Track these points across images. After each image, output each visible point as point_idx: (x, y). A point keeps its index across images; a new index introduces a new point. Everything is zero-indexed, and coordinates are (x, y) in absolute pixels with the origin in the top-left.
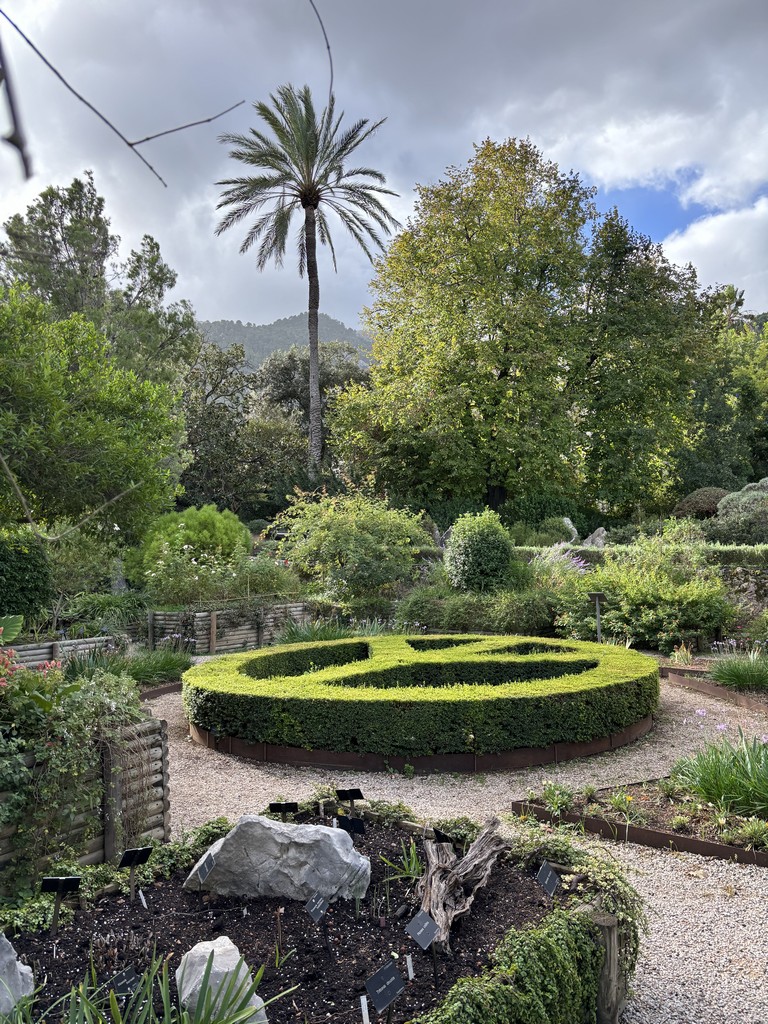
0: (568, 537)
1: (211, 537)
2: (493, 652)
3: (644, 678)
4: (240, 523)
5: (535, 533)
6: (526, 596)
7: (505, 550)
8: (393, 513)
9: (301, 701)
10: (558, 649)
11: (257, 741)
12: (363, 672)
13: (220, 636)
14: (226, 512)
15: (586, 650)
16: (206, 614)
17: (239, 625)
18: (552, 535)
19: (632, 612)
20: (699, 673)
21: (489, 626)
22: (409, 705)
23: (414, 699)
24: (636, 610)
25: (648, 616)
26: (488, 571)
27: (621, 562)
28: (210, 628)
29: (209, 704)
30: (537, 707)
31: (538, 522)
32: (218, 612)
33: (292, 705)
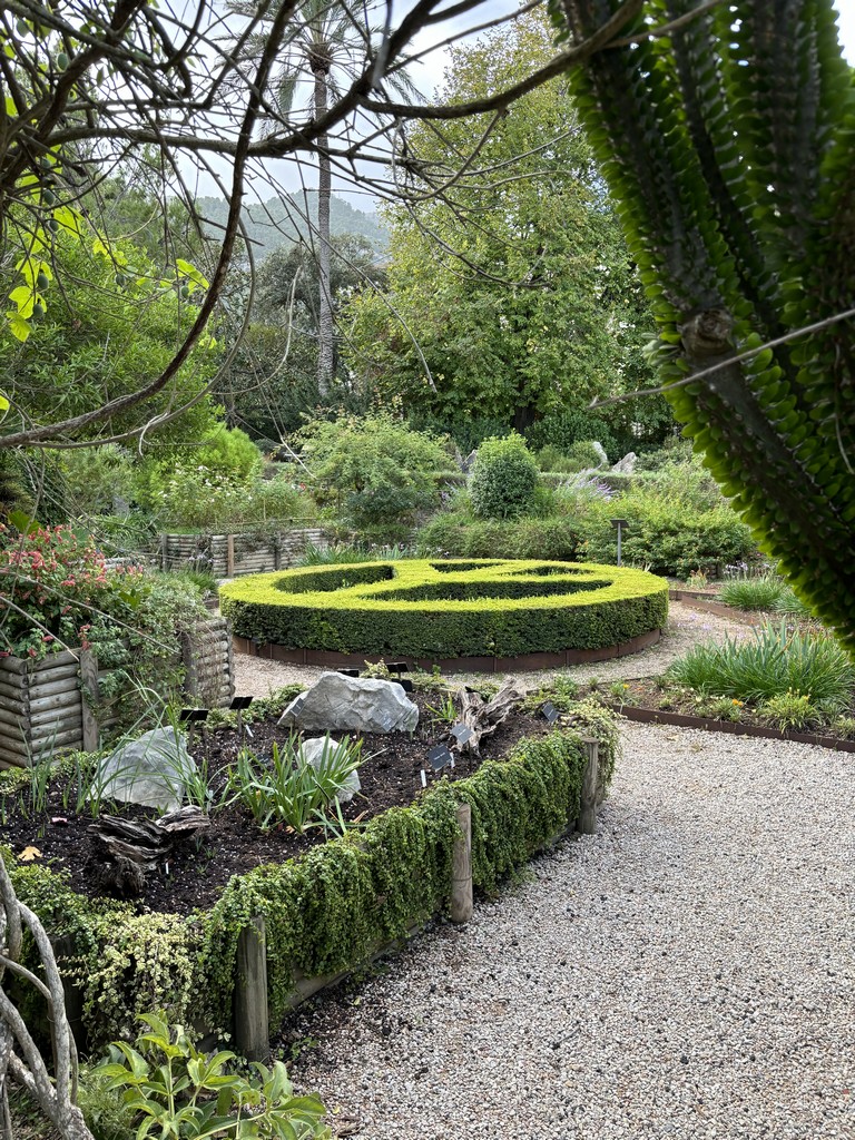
0: (596, 461)
1: (222, 457)
2: (514, 574)
3: (654, 595)
4: (252, 443)
5: (562, 458)
6: (549, 523)
7: (530, 476)
8: (414, 435)
9: (339, 611)
10: (576, 571)
11: (298, 646)
12: (392, 589)
13: (238, 560)
14: (236, 430)
15: (601, 571)
16: (222, 537)
17: (256, 548)
18: (580, 460)
19: (654, 539)
20: (710, 596)
21: (510, 553)
22: (437, 614)
23: (442, 610)
24: (658, 537)
25: (669, 543)
26: (512, 497)
27: (647, 488)
28: (227, 552)
29: (250, 615)
30: (552, 617)
31: (566, 446)
32: (235, 536)
33: (329, 615)
